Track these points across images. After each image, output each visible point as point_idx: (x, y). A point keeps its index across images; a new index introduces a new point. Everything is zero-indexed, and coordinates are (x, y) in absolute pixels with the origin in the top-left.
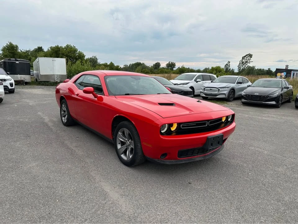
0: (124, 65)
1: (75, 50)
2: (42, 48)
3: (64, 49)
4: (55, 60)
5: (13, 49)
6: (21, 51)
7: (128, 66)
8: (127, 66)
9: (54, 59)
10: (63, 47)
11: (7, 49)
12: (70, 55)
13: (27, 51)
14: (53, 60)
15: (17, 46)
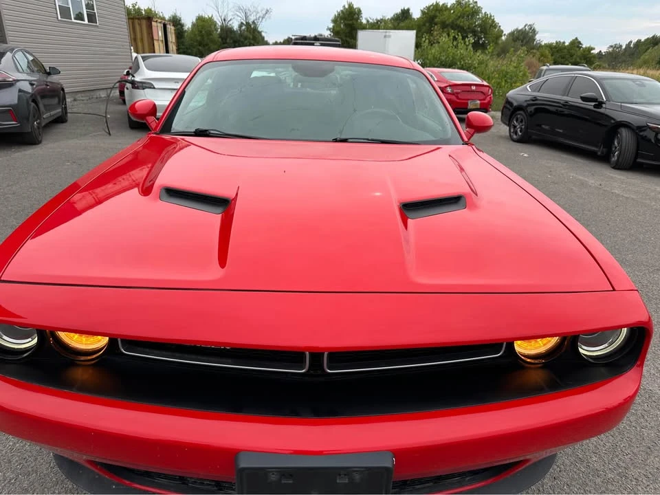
0: (611, 46)
1: (475, 11)
2: (410, 11)
3: (450, 9)
4: (389, 36)
5: (352, 19)
6: (368, 21)
7: (624, 47)
8: (621, 46)
9: (387, 34)
10: (449, 6)
11: (341, 19)
12: (462, 24)
13: (378, 21)
14: (385, 37)
15: (360, 11)
